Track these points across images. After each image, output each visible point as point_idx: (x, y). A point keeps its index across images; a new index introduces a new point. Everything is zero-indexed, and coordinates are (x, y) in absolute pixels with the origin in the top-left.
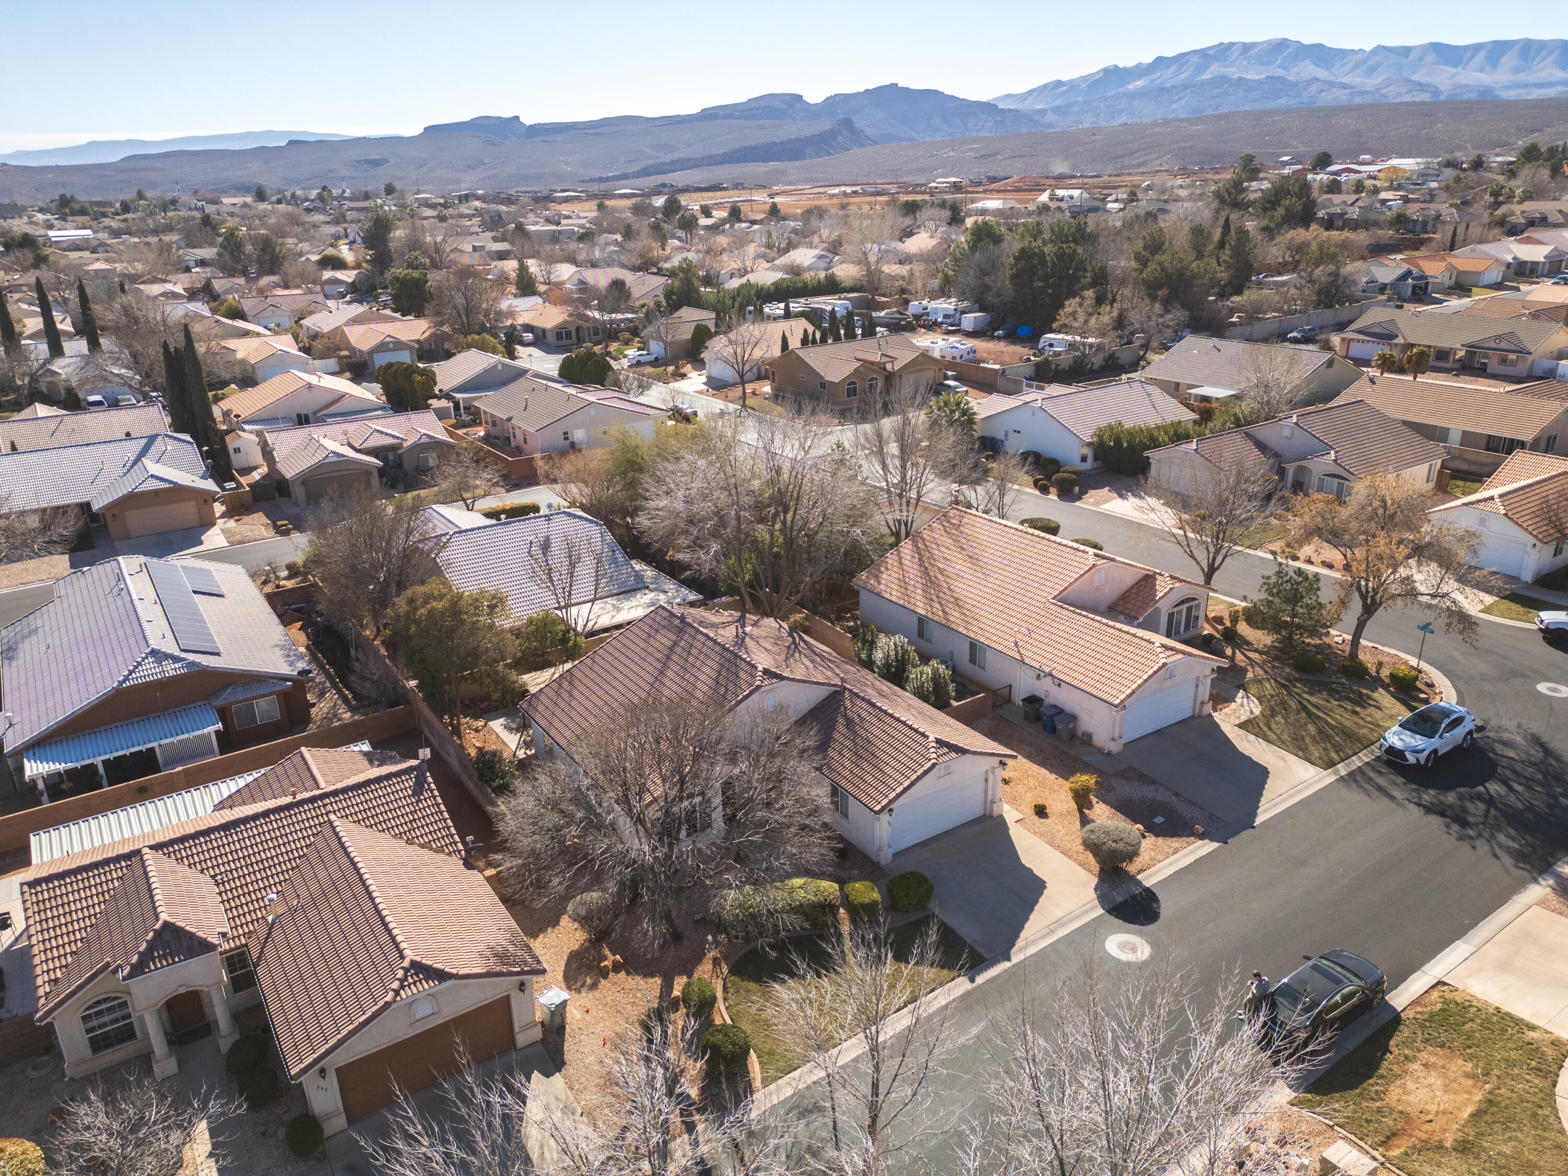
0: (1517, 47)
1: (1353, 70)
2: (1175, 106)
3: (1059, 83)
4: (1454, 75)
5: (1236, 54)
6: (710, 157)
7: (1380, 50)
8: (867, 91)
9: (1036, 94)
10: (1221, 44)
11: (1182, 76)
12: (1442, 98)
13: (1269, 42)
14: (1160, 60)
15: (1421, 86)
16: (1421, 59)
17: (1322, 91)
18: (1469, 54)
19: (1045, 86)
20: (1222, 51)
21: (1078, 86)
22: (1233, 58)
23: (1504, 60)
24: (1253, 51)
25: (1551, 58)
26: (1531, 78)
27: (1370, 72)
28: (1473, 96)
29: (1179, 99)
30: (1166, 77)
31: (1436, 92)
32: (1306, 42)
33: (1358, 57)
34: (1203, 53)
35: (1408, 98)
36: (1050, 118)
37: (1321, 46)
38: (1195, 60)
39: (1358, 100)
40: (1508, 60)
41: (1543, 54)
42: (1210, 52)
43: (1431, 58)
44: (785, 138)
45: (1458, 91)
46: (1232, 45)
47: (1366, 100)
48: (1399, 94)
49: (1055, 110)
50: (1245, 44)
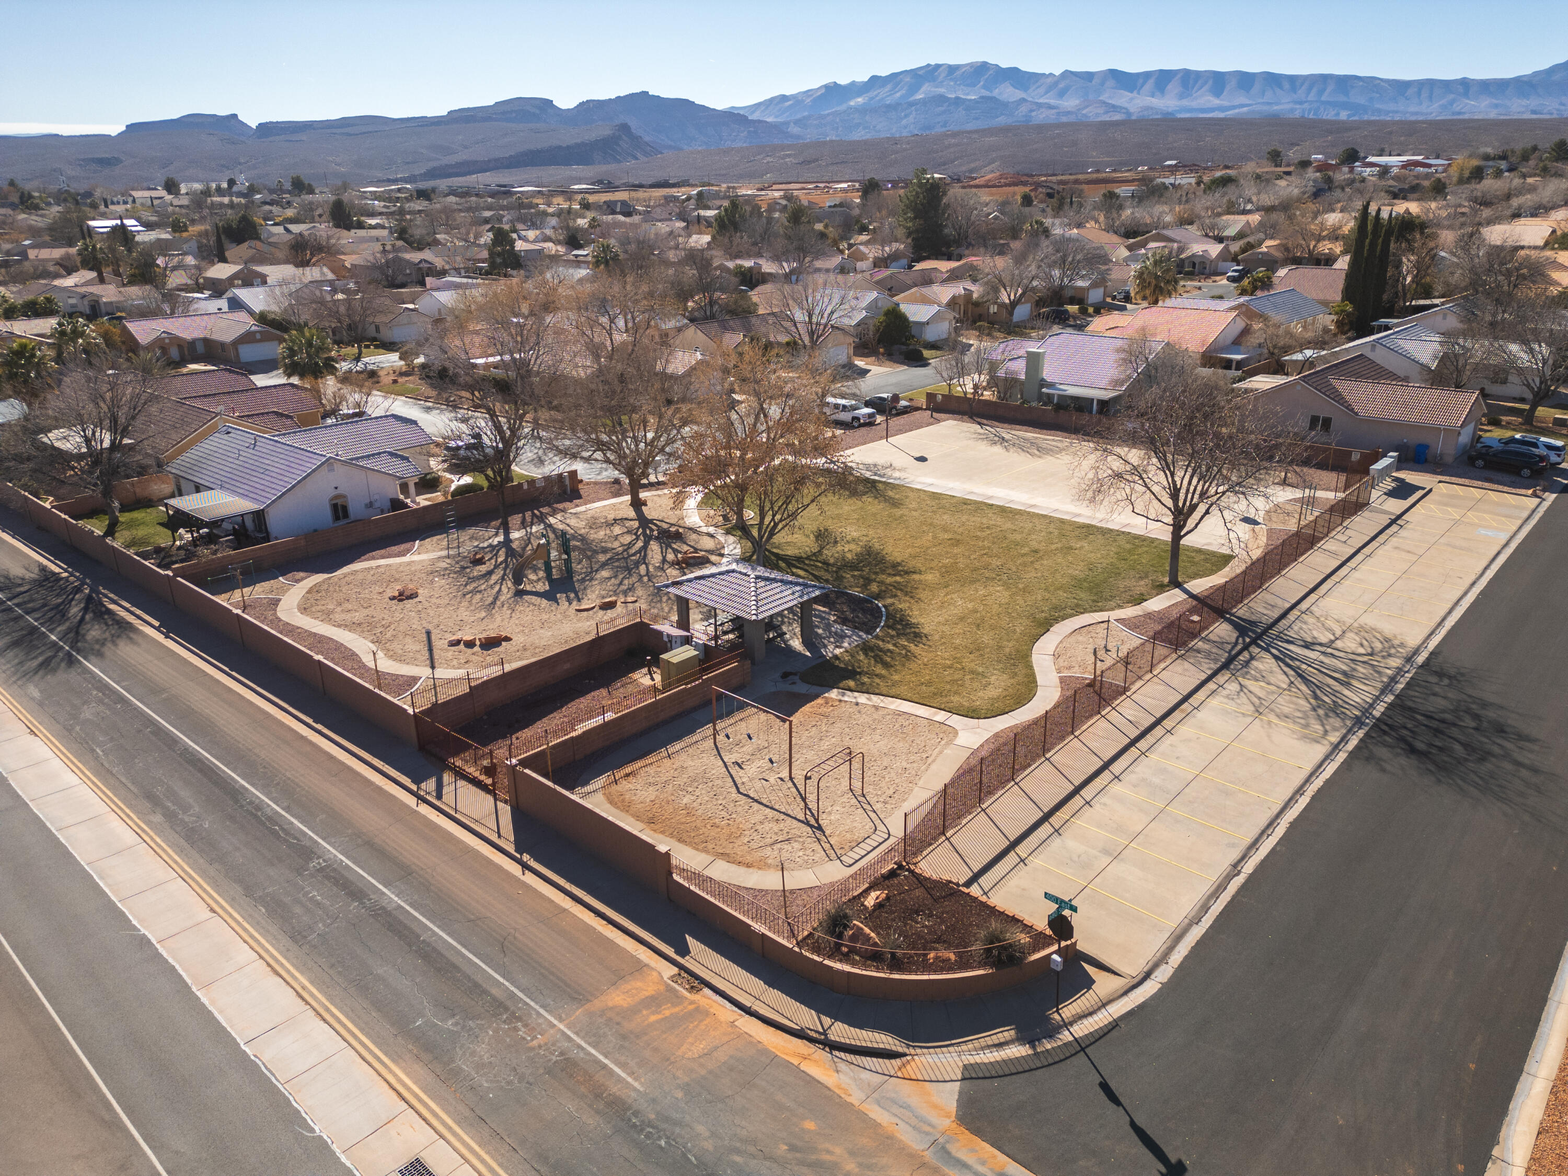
0: (1179, 76)
1: (1046, 93)
2: (904, 122)
3: (784, 98)
4: (1132, 99)
5: (943, 75)
6: (496, 160)
7: (1067, 74)
8: (619, 97)
9: (763, 108)
10: (929, 65)
11: (898, 95)
12: (1134, 118)
13: (971, 65)
14: (874, 79)
15: (1115, 108)
16: (1102, 84)
17: (1031, 111)
18: (1141, 81)
19: (772, 100)
20: (929, 73)
21: (803, 101)
22: (941, 78)
23: (1170, 87)
24: (958, 73)
25: (1206, 87)
26: (1194, 104)
27: (1062, 94)
28: (1159, 117)
29: (906, 116)
30: (882, 94)
31: (1128, 113)
32: (1004, 65)
33: (1049, 80)
34: (913, 73)
35: (1106, 118)
36: (794, 130)
37: (1016, 70)
38: (908, 79)
39: (1064, 119)
40: (1174, 87)
41: (1200, 82)
42: (921, 73)
43: (1110, 83)
44: (571, 142)
45: (1146, 113)
46: (938, 66)
47: (1072, 118)
48: (1097, 115)
49: (797, 122)
50: (950, 66)
